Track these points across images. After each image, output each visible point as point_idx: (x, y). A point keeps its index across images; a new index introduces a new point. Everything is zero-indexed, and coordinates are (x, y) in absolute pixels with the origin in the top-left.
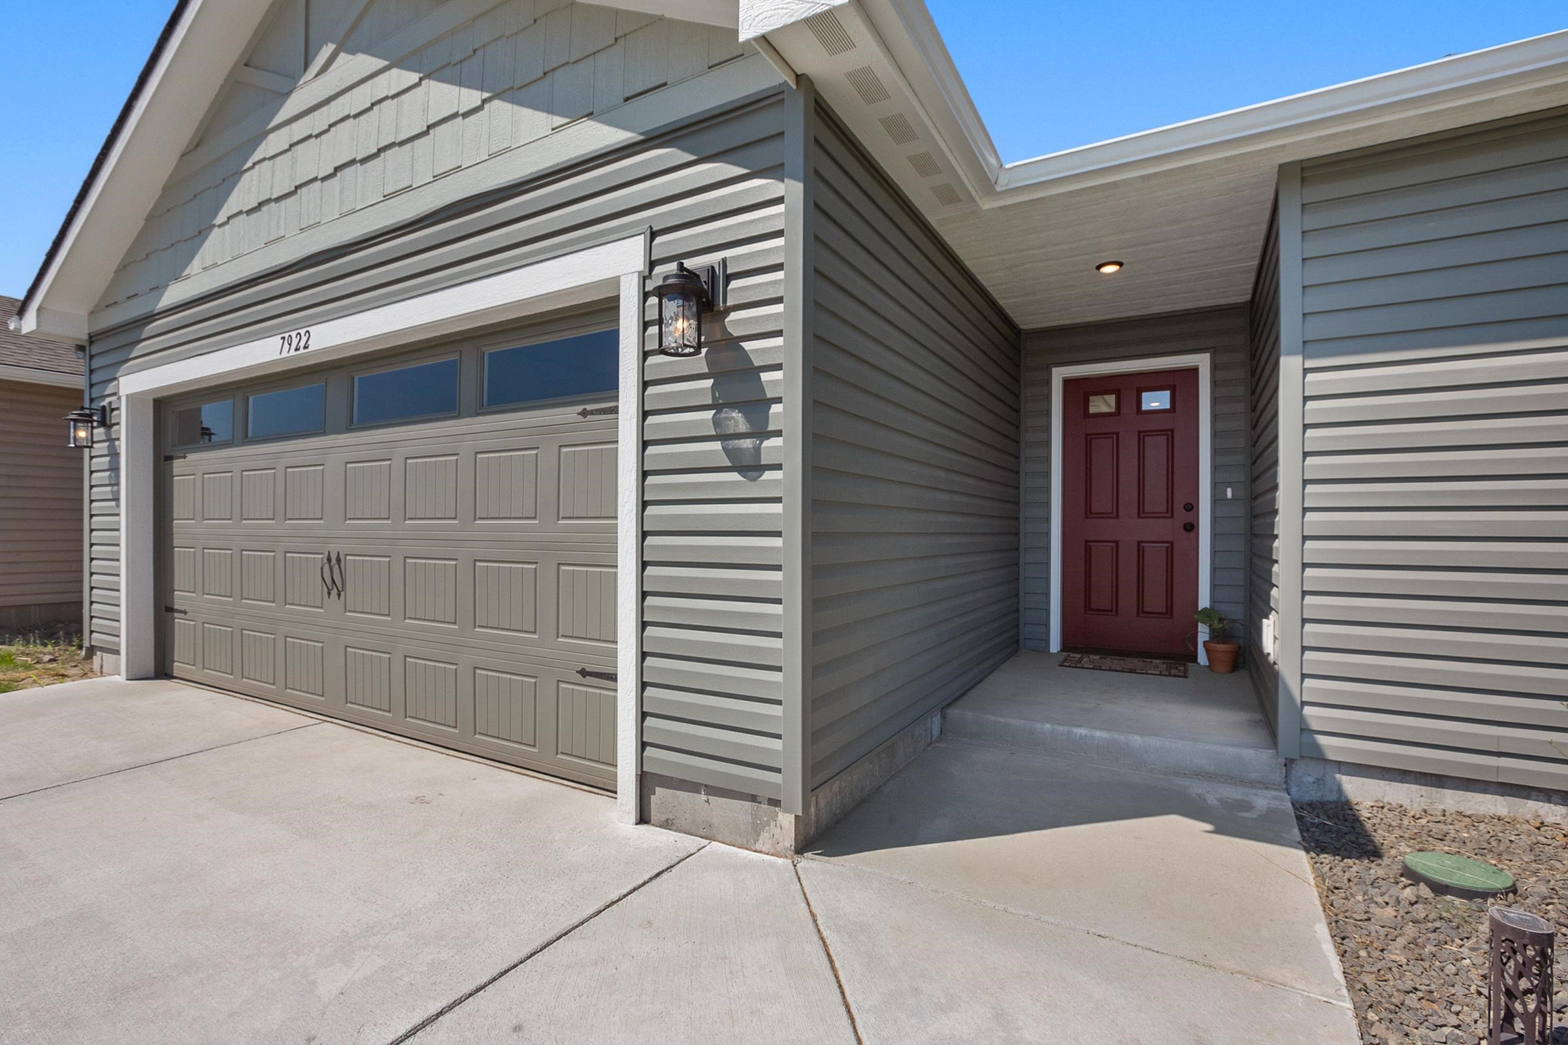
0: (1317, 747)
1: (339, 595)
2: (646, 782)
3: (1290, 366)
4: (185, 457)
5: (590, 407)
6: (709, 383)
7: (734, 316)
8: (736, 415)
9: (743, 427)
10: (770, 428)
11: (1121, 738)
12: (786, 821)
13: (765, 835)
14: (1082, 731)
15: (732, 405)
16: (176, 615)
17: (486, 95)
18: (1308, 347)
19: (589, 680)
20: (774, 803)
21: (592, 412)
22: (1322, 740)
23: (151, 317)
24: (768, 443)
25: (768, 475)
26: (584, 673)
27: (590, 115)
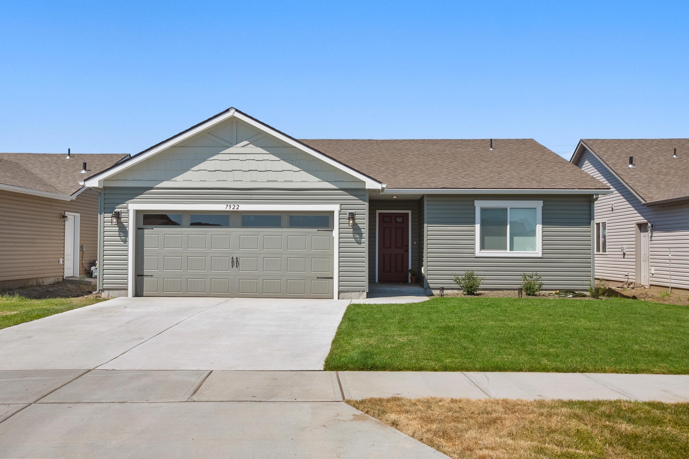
0: (429, 286)
1: (237, 267)
2: (339, 292)
3: (425, 225)
4: (152, 229)
5: (320, 229)
6: (352, 230)
7: (356, 220)
8: (358, 235)
9: (358, 237)
10: (363, 237)
11: (400, 289)
12: (365, 294)
13: (361, 297)
14: (394, 289)
15: (356, 234)
16: (144, 277)
17: (300, 169)
18: (428, 223)
19: (319, 279)
20: (363, 291)
21: (320, 230)
22: (430, 285)
23: (152, 188)
24: (362, 239)
25: (362, 244)
26: (318, 278)
27: (327, 181)
